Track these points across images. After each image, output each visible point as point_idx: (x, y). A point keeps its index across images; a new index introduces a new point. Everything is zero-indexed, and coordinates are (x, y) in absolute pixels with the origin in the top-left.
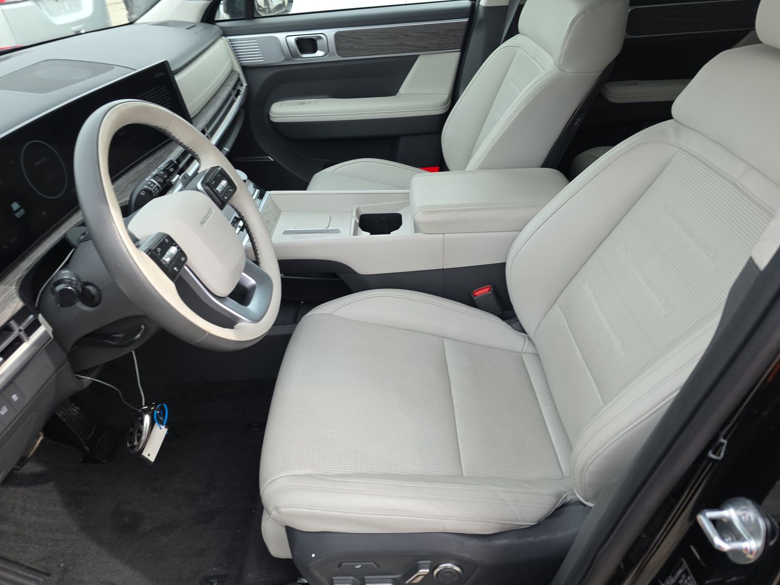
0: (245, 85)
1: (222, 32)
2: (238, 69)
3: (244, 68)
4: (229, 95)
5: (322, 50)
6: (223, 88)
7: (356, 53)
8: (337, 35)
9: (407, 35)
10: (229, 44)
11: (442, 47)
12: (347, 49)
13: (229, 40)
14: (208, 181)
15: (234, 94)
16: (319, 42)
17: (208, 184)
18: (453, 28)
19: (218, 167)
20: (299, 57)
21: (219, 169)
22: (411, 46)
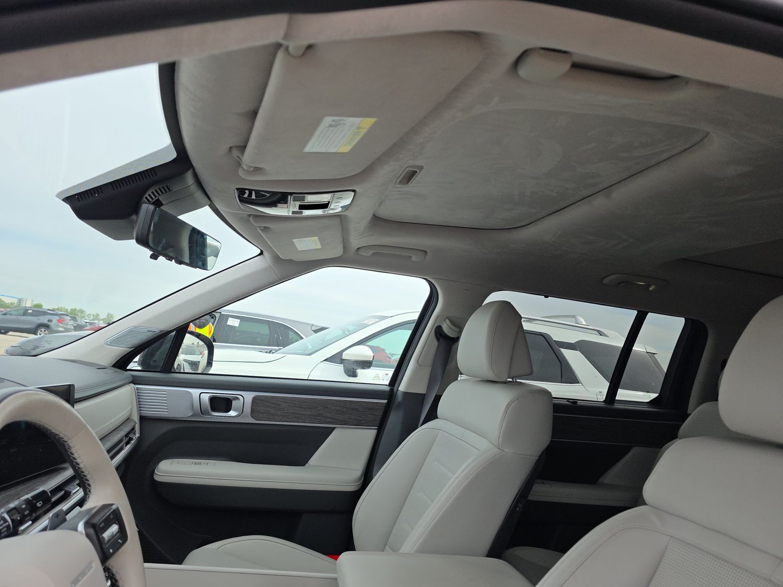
0: (138, 435)
1: (132, 379)
2: (136, 418)
3: (142, 419)
4: (120, 441)
5: (235, 410)
6: (115, 433)
7: (271, 417)
8: (255, 400)
9: (327, 408)
10: (135, 392)
11: (359, 423)
12: (264, 413)
13: (137, 388)
14: (95, 521)
15: (125, 441)
16: (234, 403)
17: (94, 526)
18: (371, 408)
19: (112, 505)
20: (208, 414)
21: (114, 507)
22: (329, 418)
